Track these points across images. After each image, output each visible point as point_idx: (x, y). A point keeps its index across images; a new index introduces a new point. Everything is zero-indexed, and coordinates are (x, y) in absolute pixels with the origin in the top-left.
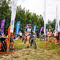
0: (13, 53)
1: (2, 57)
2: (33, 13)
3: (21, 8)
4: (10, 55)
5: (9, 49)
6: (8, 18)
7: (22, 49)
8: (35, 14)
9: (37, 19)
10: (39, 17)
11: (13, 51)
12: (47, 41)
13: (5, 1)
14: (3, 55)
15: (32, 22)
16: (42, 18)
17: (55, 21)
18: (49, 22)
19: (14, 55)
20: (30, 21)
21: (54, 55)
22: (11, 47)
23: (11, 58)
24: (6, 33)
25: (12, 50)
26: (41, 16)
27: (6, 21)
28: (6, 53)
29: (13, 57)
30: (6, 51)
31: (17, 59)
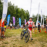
0: (4, 40)
4: (1, 41)
7: (11, 36)
8: (23, 10)
10: (26, 12)
16: (28, 13)
18: (33, 16)
19: (4, 41)
20: (19, 14)
21: (35, 42)
29: (4, 43)
31: (6, 44)
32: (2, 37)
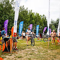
0: (17, 53)
1: (6, 57)
2: (36, 13)
3: (24, 8)
4: (13, 55)
5: (13, 49)
6: (11, 18)
7: (25, 49)
8: (38, 14)
9: (40, 19)
10: (42, 18)
11: (17, 51)
12: (50, 41)
13: (8, 2)
14: (6, 55)
15: (35, 22)
16: (45, 18)
17: (58, 21)
18: (52, 22)
19: (17, 55)
20: (33, 21)
21: (57, 55)
22: (14, 47)
23: (15, 58)
24: (9, 33)
25: (15, 50)
26: (44, 15)
27: (9, 21)
28: (9, 53)
30: (10, 51)
31: (20, 59)
32: (14, 49)
